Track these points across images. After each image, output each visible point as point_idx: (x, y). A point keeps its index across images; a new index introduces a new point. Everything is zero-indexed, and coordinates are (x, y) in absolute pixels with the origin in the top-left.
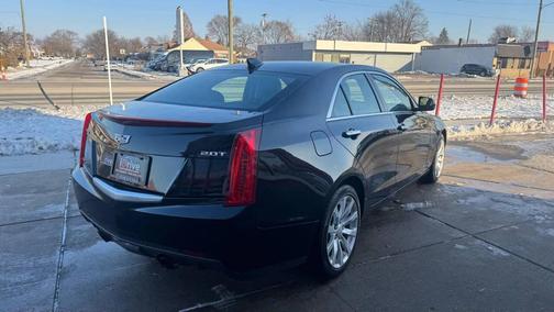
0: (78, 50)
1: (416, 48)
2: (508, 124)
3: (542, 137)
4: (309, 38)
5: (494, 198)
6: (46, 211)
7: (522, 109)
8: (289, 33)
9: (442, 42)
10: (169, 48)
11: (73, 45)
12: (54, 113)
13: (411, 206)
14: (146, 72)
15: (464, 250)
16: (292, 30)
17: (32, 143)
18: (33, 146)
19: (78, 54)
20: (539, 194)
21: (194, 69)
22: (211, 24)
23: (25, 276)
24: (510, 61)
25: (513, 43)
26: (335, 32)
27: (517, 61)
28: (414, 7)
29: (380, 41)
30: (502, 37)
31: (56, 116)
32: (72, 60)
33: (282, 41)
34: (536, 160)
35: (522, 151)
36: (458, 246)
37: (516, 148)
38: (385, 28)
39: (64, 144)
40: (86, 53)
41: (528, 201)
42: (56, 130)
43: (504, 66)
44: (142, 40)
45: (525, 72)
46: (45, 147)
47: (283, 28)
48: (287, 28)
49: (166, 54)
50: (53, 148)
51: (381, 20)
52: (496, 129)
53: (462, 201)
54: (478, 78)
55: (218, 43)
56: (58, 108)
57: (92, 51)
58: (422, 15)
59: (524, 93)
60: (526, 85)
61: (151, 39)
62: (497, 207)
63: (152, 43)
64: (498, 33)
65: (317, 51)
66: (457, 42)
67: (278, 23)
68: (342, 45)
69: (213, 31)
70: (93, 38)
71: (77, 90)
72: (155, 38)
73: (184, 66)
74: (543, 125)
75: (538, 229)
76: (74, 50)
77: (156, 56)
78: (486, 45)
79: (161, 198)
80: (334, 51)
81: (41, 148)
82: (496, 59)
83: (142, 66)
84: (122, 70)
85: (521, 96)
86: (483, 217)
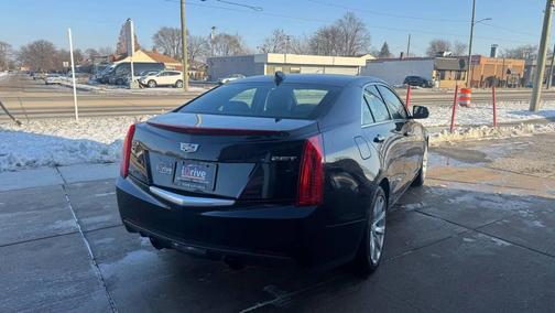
0: (12, 62)
1: (361, 62)
2: (466, 131)
3: (497, 142)
4: (257, 52)
5: (479, 198)
6: (58, 227)
7: (470, 117)
8: (238, 46)
9: (383, 55)
10: (114, 60)
11: (7, 57)
12: (17, 128)
13: (410, 207)
14: (93, 85)
15: (473, 243)
16: (241, 43)
17: (9, 159)
18: (11, 163)
19: (12, 67)
20: (513, 193)
21: (145, 81)
22: (157, 36)
23: (70, 290)
24: (447, 73)
25: (449, 56)
26: (284, 45)
27: (453, 73)
28: (358, 21)
29: (326, 54)
30: (438, 50)
31: (20, 132)
32: (5, 73)
33: (231, 53)
34: (499, 162)
35: (484, 155)
36: (465, 239)
37: (478, 153)
38: (330, 42)
39: (42, 160)
40: (21, 65)
41: (507, 198)
42: (28, 146)
43: (443, 78)
44: (83, 52)
45: (461, 84)
46: (22, 164)
47: (232, 41)
48: (235, 41)
49: (114, 66)
50: (32, 164)
51: (326, 34)
52: (456, 136)
53: (452, 201)
54: (420, 89)
55: (165, 54)
56: (19, 124)
57: (27, 64)
58: (365, 30)
59: (469, 102)
60: (469, 95)
61: (93, 51)
62: (483, 204)
63: (94, 55)
64: (434, 47)
65: (268, 64)
66: (397, 56)
67: (227, 37)
68: (292, 58)
69: (159, 43)
70: (29, 50)
71: (26, 104)
72: (97, 50)
73: (134, 78)
74: (495, 131)
75: (526, 222)
76: (7, 62)
77: (101, 69)
78: (425, 59)
79: (232, 202)
80: (285, 64)
81: (19, 165)
82: (435, 72)
83: (87, 79)
84: (66, 83)
85: (466, 105)
86: (476, 214)
